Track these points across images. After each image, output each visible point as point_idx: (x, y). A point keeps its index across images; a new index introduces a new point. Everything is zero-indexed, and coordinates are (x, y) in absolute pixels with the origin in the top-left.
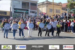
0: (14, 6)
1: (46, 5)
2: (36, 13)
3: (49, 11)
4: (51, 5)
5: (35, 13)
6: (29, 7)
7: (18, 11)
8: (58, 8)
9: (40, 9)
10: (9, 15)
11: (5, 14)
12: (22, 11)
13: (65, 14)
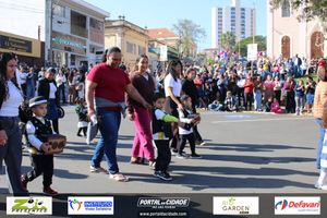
1: (119, 30)
3: (126, 50)
6: (87, 32)
8: (143, 43)
10: (39, 56)
11: (28, 51)
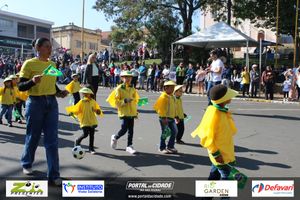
8: (95, 40)
9: (58, 40)
12: (18, 43)
13: (107, 53)
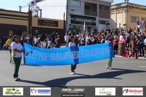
0: (72, 10)
1: (125, 9)
2: (109, 24)
3: (130, 21)
4: (134, 9)
5: (107, 24)
6: (97, 12)
7: (78, 20)
11: (56, 26)
